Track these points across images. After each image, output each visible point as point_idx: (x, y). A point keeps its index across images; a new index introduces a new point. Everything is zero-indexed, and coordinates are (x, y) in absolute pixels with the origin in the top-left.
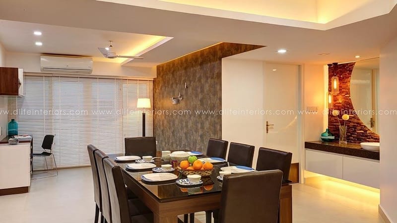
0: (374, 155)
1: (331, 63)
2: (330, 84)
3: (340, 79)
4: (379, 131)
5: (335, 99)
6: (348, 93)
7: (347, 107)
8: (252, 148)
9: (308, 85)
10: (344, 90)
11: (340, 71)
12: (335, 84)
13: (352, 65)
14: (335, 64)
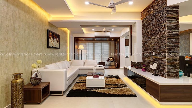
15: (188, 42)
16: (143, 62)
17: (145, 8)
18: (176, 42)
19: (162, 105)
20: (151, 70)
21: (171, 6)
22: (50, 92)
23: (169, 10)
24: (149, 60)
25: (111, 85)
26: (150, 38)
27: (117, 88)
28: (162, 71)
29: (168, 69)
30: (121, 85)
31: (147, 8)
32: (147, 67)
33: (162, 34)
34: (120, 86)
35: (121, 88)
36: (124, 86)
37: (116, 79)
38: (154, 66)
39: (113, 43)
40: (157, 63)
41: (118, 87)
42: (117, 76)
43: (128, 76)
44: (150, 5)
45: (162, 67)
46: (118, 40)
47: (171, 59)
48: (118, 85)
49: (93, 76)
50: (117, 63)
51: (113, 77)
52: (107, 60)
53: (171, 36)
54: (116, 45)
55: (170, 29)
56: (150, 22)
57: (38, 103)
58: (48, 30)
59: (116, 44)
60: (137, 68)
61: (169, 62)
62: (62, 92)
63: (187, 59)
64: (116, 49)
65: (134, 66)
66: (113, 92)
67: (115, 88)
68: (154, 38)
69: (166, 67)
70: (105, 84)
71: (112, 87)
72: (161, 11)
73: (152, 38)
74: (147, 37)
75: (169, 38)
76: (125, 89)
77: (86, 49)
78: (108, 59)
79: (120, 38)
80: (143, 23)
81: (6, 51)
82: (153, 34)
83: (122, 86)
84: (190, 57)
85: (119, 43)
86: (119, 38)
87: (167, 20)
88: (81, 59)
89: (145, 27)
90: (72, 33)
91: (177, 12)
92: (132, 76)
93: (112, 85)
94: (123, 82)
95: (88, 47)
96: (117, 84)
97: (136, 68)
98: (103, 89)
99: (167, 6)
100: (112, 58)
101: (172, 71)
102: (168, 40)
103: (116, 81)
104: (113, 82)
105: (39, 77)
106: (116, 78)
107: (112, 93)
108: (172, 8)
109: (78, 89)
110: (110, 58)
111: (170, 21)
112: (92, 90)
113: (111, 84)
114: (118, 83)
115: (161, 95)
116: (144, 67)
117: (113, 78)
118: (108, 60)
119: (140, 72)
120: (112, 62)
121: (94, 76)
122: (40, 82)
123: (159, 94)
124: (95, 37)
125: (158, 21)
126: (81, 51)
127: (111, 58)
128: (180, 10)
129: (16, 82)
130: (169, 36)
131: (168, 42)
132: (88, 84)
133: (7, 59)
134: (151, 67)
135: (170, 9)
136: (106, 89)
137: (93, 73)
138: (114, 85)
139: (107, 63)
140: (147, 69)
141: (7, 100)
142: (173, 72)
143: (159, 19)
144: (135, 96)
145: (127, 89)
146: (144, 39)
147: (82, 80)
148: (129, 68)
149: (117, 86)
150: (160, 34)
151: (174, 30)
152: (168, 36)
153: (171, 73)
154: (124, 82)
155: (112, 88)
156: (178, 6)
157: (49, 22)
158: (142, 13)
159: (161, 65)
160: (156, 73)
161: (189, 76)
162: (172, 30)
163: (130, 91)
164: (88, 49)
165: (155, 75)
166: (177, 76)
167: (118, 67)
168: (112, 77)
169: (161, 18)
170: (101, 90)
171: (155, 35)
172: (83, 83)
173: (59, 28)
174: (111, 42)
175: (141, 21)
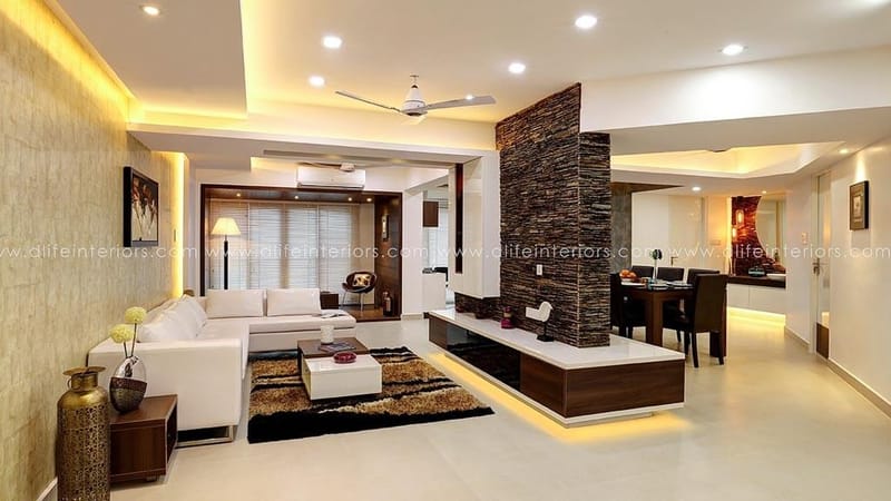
0: (781, 284)
1: (736, 196)
2: (734, 217)
3: (745, 213)
4: (783, 263)
5: (739, 232)
6: (754, 226)
7: (752, 240)
8: (683, 270)
9: (711, 219)
10: (749, 223)
11: (744, 204)
12: (740, 217)
13: (758, 198)
14: (741, 198)
15: (627, 220)
16: (502, 298)
17: (511, 114)
18: (602, 241)
19: (568, 426)
20: (531, 325)
21: (591, 134)
22: (180, 432)
23: (586, 146)
24: (523, 291)
25: (395, 383)
26: (526, 218)
27: (424, 394)
28: (565, 325)
29: (584, 320)
30: (431, 381)
31: (517, 116)
32: (516, 313)
33: (565, 214)
34: (431, 385)
35: (436, 392)
36: (443, 383)
37: (405, 361)
38: (542, 313)
39: (368, 212)
40: (550, 302)
41: (424, 390)
42: (404, 349)
43: (449, 348)
44: (528, 111)
45: (565, 314)
46: (396, 202)
47: (589, 290)
48: (420, 382)
49: (332, 358)
50: (388, 295)
51: (393, 356)
52: (344, 284)
53: (591, 224)
54: (384, 224)
55: (588, 201)
56: (527, 167)
57: (149, 478)
58: (127, 171)
59: (384, 218)
60: (481, 316)
61: (586, 299)
62: (227, 427)
63: (626, 283)
64: (384, 236)
65: (468, 311)
66: (415, 407)
67: (417, 392)
68: (539, 221)
69: (578, 313)
70: (383, 383)
71: (403, 390)
72: (564, 142)
73: (534, 218)
74: (517, 213)
75: (583, 229)
76: (449, 395)
77: (246, 235)
78: (351, 278)
79: (401, 194)
80: (503, 163)
81: (30, 280)
82: (536, 209)
83: (437, 384)
84: (633, 274)
85: (396, 213)
86: (399, 196)
87: (582, 176)
88: (226, 288)
89: (512, 177)
90: (193, 166)
91: (606, 151)
92: (459, 346)
93: (400, 384)
94: (433, 369)
95: (255, 229)
96: (417, 378)
97: (478, 318)
98: (375, 403)
99: (582, 131)
100: (364, 277)
101: (593, 326)
102: (582, 234)
103: (408, 369)
104: (399, 372)
105: (134, 377)
106: (403, 358)
107: (414, 412)
108: (594, 140)
109: (280, 412)
110: (357, 277)
111: (590, 177)
112: (339, 410)
113: (393, 379)
114: (417, 373)
115: (569, 397)
116: (506, 315)
117: (392, 359)
118: (350, 283)
119: (491, 330)
120: (367, 291)
121: (336, 358)
122: (142, 397)
123: (562, 395)
124: (299, 189)
125: (555, 170)
126: (226, 244)
127: (359, 276)
128: (612, 146)
129: (83, 404)
130: (587, 223)
131: (583, 241)
132: (318, 390)
133: (32, 314)
134: (531, 313)
135: (587, 142)
136: (386, 400)
137: (324, 344)
138: (408, 384)
139: (345, 296)
140: (517, 321)
141: (31, 482)
142: (596, 330)
143: (557, 164)
144: (488, 411)
145: (455, 392)
146: (504, 218)
147: (272, 377)
148: (449, 314)
149: (421, 386)
150: (560, 210)
151: (598, 206)
152: (582, 223)
153: (591, 331)
154: (438, 369)
155: (404, 394)
156: (608, 135)
157: (128, 132)
158: (502, 128)
159: (562, 308)
160: (547, 333)
161: (630, 337)
162: (593, 205)
163: (470, 398)
164: (255, 236)
165: (544, 338)
166: (602, 341)
167: (394, 312)
168: (388, 356)
169: (562, 162)
170: (370, 404)
171: (545, 213)
172: (287, 389)
173: (153, 152)
174: (358, 207)
175: (498, 154)
